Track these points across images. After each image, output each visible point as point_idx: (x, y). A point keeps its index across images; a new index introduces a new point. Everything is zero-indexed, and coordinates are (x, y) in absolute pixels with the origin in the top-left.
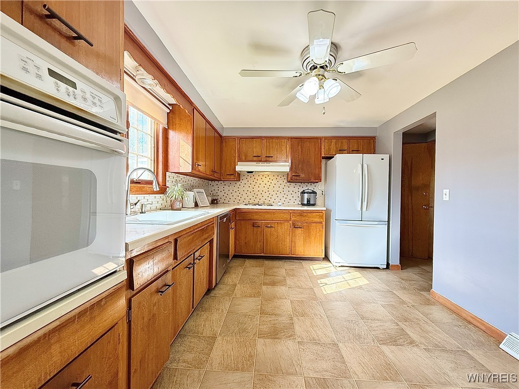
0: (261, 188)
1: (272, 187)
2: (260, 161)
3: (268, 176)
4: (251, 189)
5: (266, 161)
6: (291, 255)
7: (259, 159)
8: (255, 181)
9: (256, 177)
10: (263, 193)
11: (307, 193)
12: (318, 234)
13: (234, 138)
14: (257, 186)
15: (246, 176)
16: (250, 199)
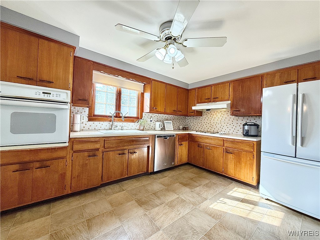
0: (215, 121)
1: (223, 120)
2: (210, 102)
3: (221, 112)
4: (208, 122)
5: (214, 101)
6: (224, 174)
7: (209, 100)
8: (212, 116)
9: (213, 113)
10: (217, 124)
11: (248, 125)
12: (248, 162)
13: (194, 89)
14: (213, 120)
15: (206, 113)
16: (208, 128)
